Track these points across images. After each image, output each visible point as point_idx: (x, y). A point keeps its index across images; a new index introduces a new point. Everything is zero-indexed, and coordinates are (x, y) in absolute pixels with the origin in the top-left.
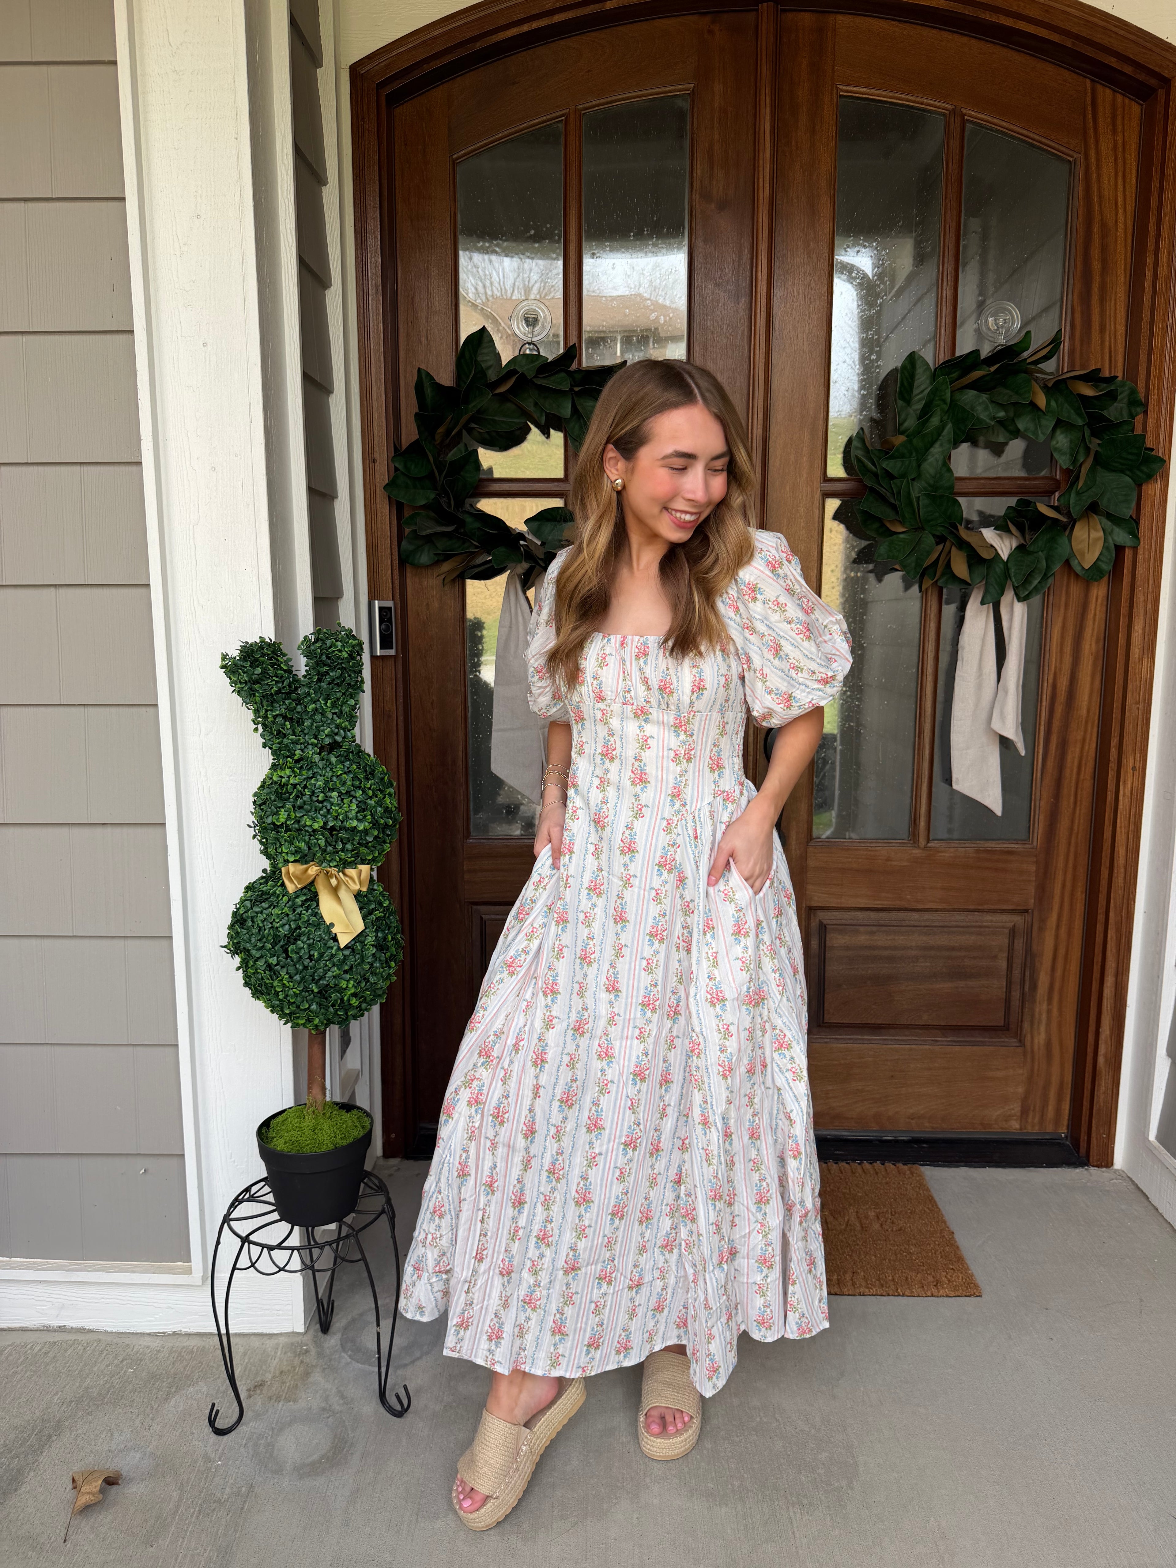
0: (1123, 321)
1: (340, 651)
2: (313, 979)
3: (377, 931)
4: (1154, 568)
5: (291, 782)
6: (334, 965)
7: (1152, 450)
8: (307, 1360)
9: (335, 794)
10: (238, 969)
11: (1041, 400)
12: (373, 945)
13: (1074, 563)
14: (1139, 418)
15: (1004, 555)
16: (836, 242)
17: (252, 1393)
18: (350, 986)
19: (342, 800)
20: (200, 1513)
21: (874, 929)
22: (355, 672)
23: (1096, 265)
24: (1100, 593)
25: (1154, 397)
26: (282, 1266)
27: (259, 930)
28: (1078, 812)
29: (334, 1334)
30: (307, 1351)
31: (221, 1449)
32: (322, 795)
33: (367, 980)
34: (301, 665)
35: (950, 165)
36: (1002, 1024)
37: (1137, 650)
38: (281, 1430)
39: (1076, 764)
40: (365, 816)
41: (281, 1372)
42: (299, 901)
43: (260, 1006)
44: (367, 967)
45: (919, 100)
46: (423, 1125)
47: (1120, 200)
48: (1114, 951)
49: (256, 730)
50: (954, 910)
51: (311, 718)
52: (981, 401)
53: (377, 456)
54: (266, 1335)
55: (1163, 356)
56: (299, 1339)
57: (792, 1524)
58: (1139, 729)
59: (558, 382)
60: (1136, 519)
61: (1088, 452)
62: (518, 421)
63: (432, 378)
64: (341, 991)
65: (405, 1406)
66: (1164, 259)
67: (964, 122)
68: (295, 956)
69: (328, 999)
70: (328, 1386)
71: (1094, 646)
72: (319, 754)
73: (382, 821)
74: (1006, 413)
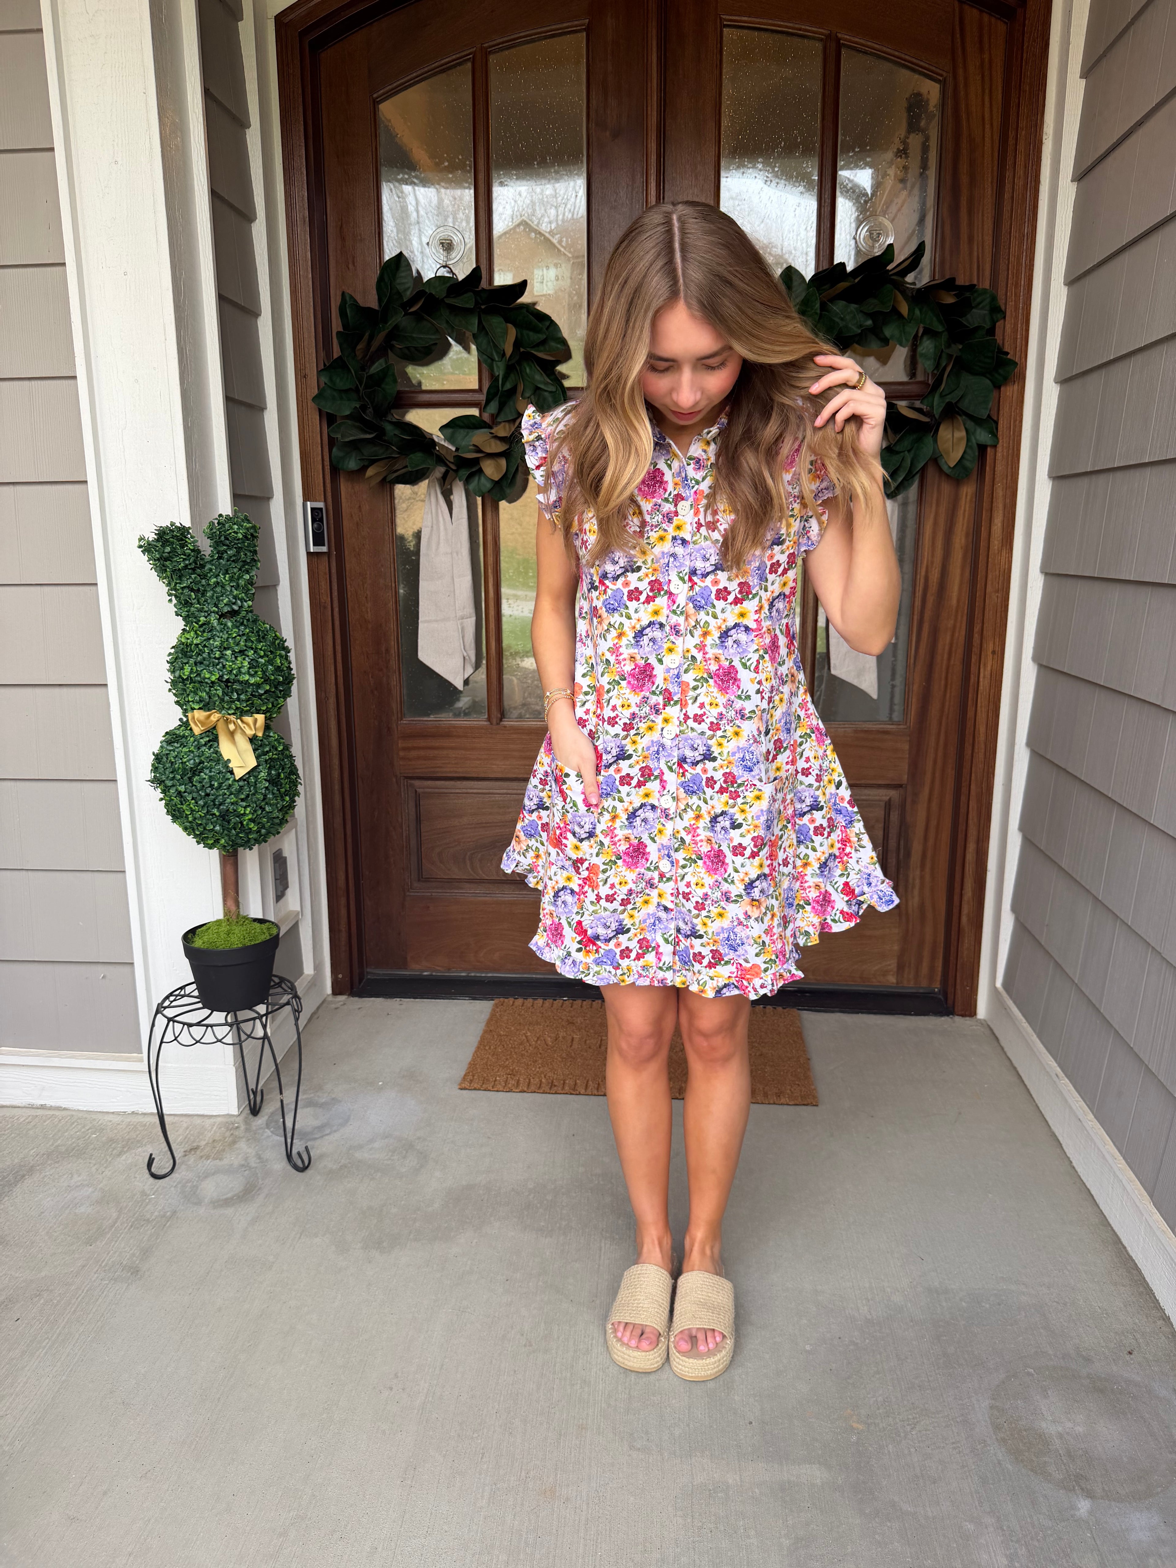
0: (991, 232)
1: (236, 533)
2: (215, 805)
3: (270, 768)
4: (1012, 467)
5: (195, 642)
6: (231, 794)
7: (1007, 353)
8: (237, 1133)
9: (229, 652)
10: (161, 799)
11: (904, 308)
13: (942, 463)
14: (999, 324)
16: (722, 164)
17: (187, 1154)
18: (247, 812)
19: (236, 658)
20: (131, 1226)
22: (251, 551)
23: (964, 179)
24: (969, 490)
25: (1011, 304)
26: (198, 1039)
27: (172, 765)
28: (947, 693)
29: (263, 1116)
30: (237, 1127)
31: (156, 1187)
32: (218, 653)
33: (263, 809)
34: (206, 546)
35: (827, 88)
37: (996, 542)
38: (206, 1177)
39: (945, 648)
40: (256, 672)
41: (214, 1141)
42: (202, 741)
43: (176, 830)
44: (261, 797)
45: (797, 26)
46: (368, 970)
47: (987, 116)
48: (976, 818)
49: (170, 601)
51: (213, 590)
52: (849, 310)
53: (307, 371)
54: (207, 1116)
55: (1019, 264)
56: (233, 1119)
57: (600, 1250)
58: (999, 614)
59: (467, 301)
60: (995, 419)
61: (950, 356)
62: (433, 337)
63: (355, 301)
64: (240, 816)
65: (306, 1163)
66: (1020, 172)
67: (839, 46)
68: (199, 785)
69: (229, 822)
70: (250, 1150)
71: (963, 541)
72: (219, 620)
73: (273, 678)
74: (873, 322)
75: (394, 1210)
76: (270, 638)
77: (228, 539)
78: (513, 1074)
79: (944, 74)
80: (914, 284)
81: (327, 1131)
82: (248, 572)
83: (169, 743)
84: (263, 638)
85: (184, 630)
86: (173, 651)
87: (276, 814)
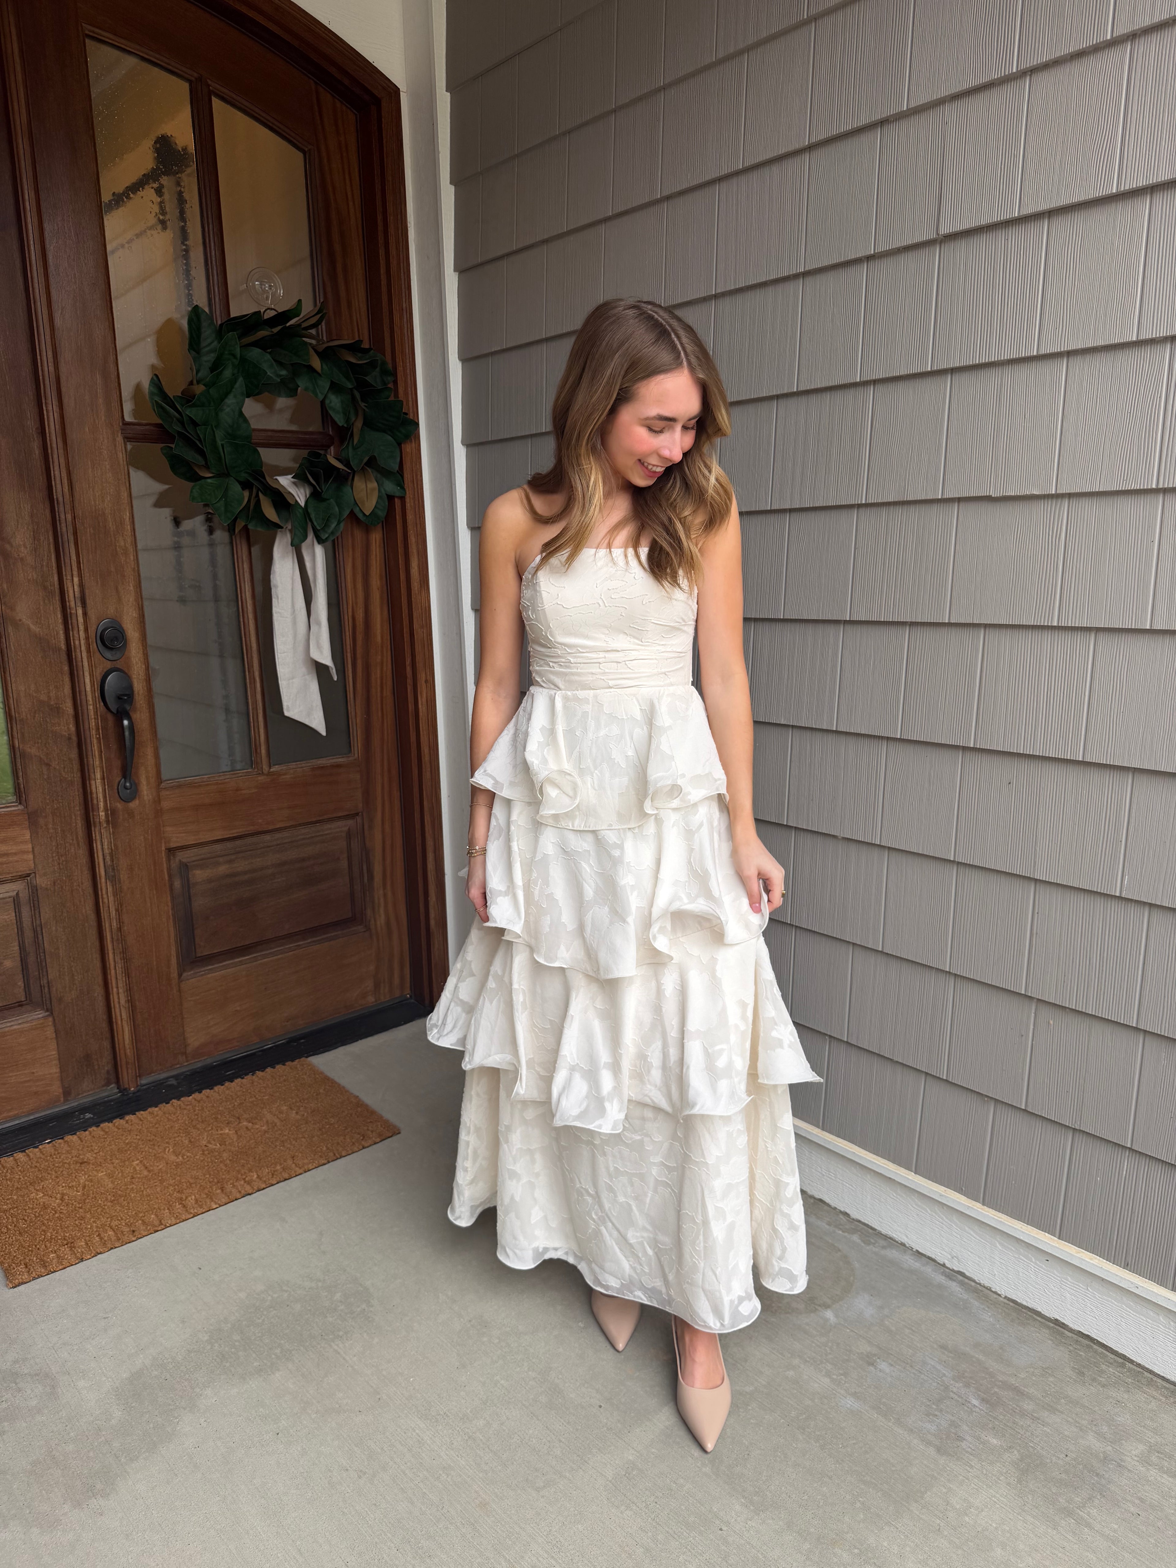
0: (365, 300)
4: (419, 517)
11: (316, 363)
13: (357, 511)
14: (392, 386)
15: (302, 502)
21: (233, 857)
23: (338, 248)
24: (377, 536)
25: (400, 369)
28: (385, 724)
35: (203, 131)
36: (350, 916)
37: (416, 584)
39: (379, 683)
45: (166, 60)
47: (349, 193)
48: (431, 832)
50: (300, 825)
52: (265, 359)
58: (426, 649)
60: (400, 472)
61: (359, 413)
66: (393, 252)
67: (209, 92)
71: (378, 582)
74: (289, 373)
79: (308, 146)
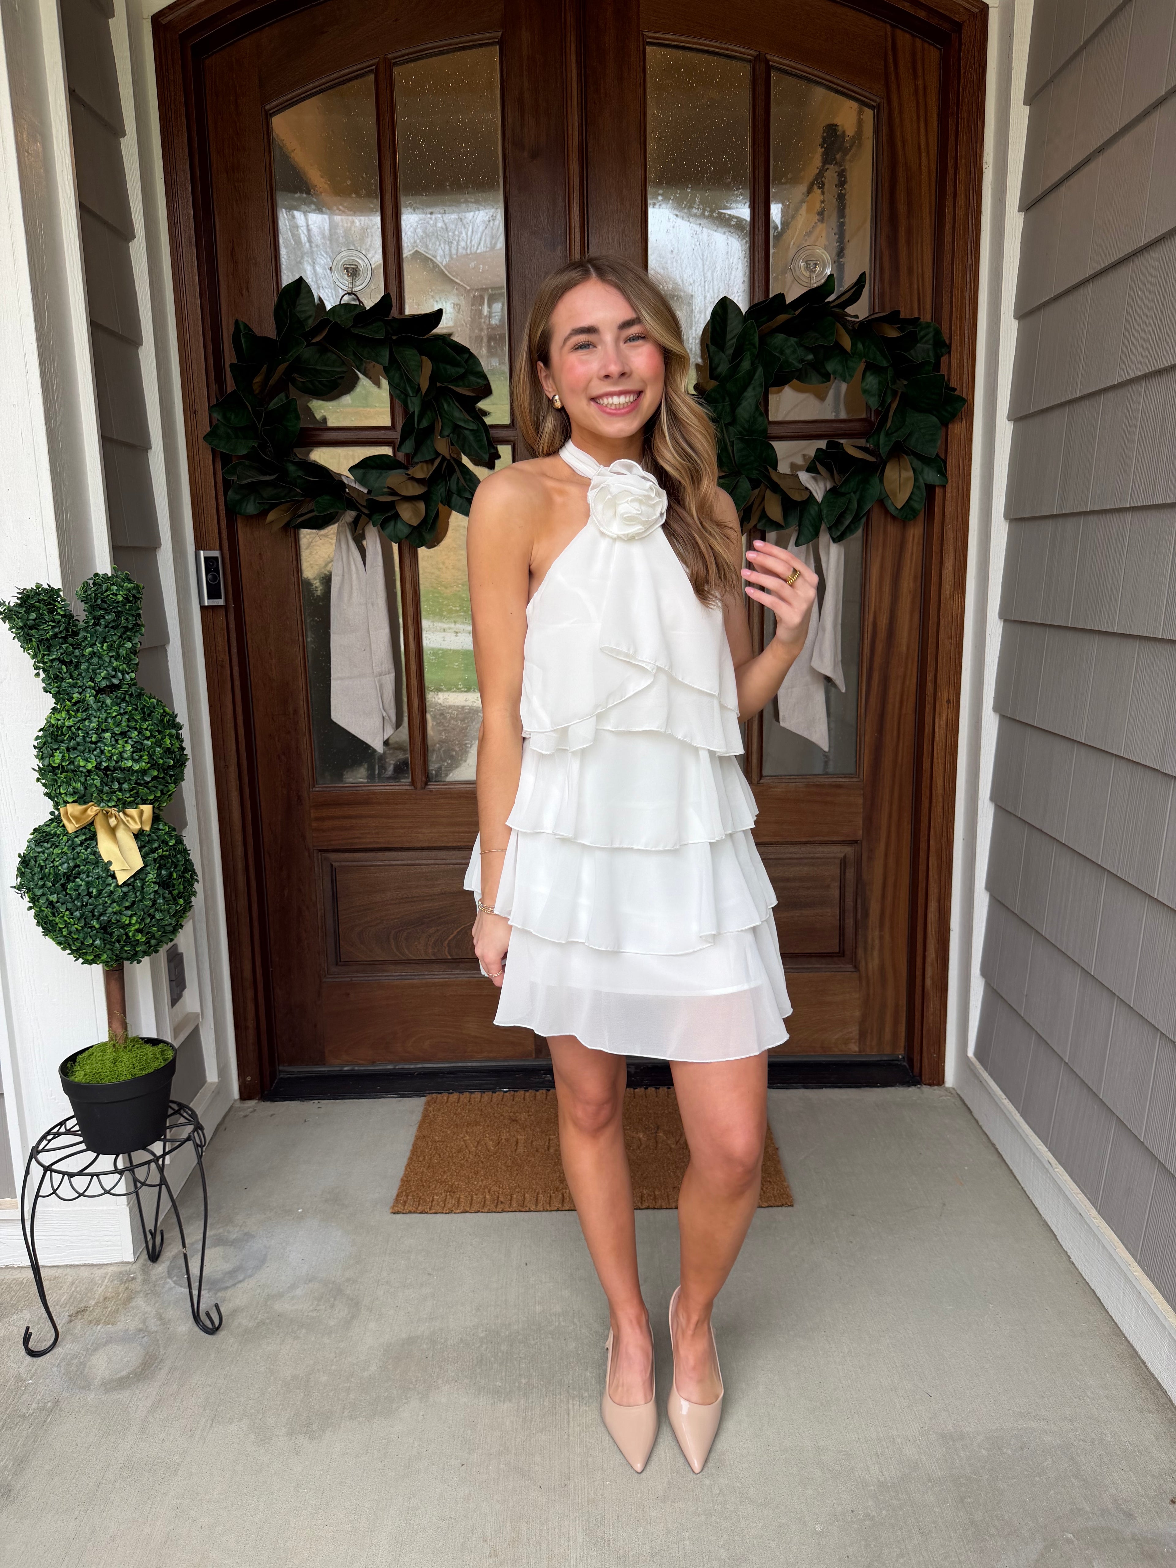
0: (930, 264)
1: (116, 595)
2: (94, 916)
3: (160, 868)
4: (962, 506)
5: (67, 724)
6: (113, 902)
7: (955, 390)
8: (132, 1286)
9: (108, 735)
10: (30, 908)
11: (847, 343)
12: (154, 883)
13: (888, 504)
14: (944, 359)
15: (819, 496)
16: (649, 189)
17: (73, 1318)
18: (133, 922)
19: (117, 741)
22: (133, 615)
23: (902, 209)
24: (916, 532)
25: (956, 338)
26: (81, 1192)
27: (41, 870)
28: (901, 745)
29: (163, 1262)
30: (133, 1279)
31: (34, 1369)
32: (95, 736)
33: (152, 917)
34: (80, 611)
35: (757, 111)
36: (837, 950)
37: (948, 587)
38: (96, 1350)
39: (898, 699)
40: (141, 757)
41: (105, 1299)
42: (78, 840)
43: (49, 943)
44: (149, 903)
45: (723, 46)
46: (281, 1068)
47: (923, 143)
48: (936, 877)
49: (38, 675)
50: (787, 843)
51: (87, 661)
52: (789, 344)
53: (197, 407)
54: (97, 1265)
55: (963, 297)
56: (127, 1268)
57: (568, 1414)
58: (952, 663)
59: (376, 331)
60: (943, 458)
61: (895, 393)
62: (339, 369)
63: (250, 330)
64: (124, 927)
65: (217, 1324)
66: (961, 202)
67: (769, 68)
68: (74, 894)
69: (111, 934)
70: (148, 1309)
71: (911, 584)
72: (95, 697)
73: (161, 761)
74: (814, 356)
75: (324, 1379)
76: (156, 716)
77: (105, 602)
78: (452, 1191)
79: (878, 100)
80: (856, 316)
81: (241, 1277)
82: (129, 639)
83: (38, 843)
84: (149, 715)
85: (54, 709)
86: (41, 734)
87: (168, 920)
